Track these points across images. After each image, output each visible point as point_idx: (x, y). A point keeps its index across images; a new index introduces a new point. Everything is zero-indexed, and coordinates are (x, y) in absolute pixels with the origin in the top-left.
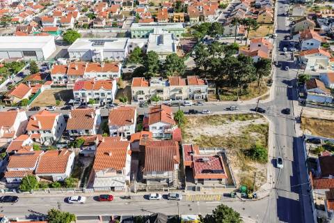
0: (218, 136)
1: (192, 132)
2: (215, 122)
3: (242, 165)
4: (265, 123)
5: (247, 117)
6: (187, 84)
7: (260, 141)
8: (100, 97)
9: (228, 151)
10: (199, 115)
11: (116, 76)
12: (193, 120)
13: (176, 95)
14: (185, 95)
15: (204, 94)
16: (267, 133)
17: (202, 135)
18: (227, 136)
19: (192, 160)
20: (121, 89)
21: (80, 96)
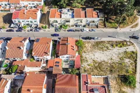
0: (104, 61)
1: (87, 56)
2: (102, 48)
3: (119, 90)
4: (135, 51)
5: (123, 44)
6: (86, 17)
7: (131, 67)
8: (30, 23)
9: (110, 76)
10: (92, 40)
11: (41, 4)
12: (88, 45)
13: (78, 24)
14: (84, 23)
15: (96, 23)
16: (136, 60)
17: (93, 60)
18: (110, 61)
19: (87, 90)
20: (44, 14)
21: (17, 22)
